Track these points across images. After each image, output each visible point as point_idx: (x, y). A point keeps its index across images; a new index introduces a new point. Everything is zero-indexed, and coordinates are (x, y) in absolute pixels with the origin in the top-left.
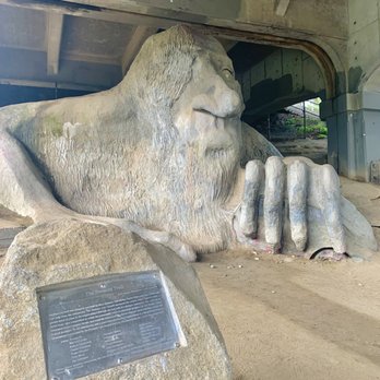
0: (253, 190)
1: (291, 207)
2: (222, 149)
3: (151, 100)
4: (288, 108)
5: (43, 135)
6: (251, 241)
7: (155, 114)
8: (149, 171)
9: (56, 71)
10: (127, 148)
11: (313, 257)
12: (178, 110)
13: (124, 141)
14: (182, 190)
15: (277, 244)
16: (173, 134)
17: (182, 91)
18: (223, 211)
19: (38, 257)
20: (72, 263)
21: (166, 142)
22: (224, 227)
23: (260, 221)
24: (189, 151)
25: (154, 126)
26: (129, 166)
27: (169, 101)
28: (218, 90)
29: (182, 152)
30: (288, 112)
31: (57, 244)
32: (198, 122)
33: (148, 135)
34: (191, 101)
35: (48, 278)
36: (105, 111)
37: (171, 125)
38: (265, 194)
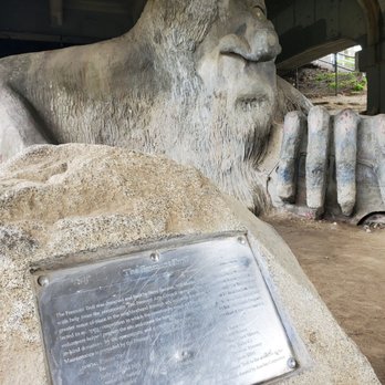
0: (292, 147)
1: (339, 166)
2: (255, 99)
3: (169, 44)
4: (316, 62)
5: (49, 89)
6: (289, 206)
7: (174, 62)
8: (168, 130)
9: (60, 22)
10: (143, 103)
11: (361, 223)
12: (202, 55)
13: (139, 95)
14: (207, 150)
15: (319, 209)
16: (196, 84)
17: (207, 32)
18: (256, 173)
19: (32, 203)
20: (97, 215)
21: (188, 94)
22: (258, 189)
23: (300, 183)
24: (215, 103)
25: (174, 76)
26: (145, 124)
27: (191, 45)
28: (250, 29)
29: (207, 105)
30: (316, 67)
31: (67, 182)
32: (226, 69)
33: (166, 87)
34: (217, 44)
35: (51, 244)
36: (117, 60)
37: (194, 73)
38: (308, 150)
